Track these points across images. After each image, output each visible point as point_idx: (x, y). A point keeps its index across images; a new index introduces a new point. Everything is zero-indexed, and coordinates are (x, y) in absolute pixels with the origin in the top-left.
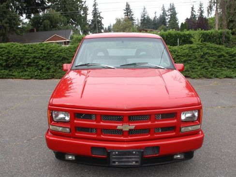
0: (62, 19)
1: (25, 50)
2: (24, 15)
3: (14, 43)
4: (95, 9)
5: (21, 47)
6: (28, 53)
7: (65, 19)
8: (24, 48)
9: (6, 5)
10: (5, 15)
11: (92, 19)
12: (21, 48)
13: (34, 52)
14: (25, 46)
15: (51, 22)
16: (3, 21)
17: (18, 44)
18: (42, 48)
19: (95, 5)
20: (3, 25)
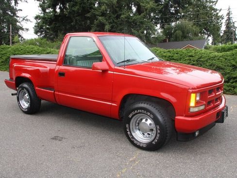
0: (195, 29)
1: (170, 56)
2: (159, 26)
3: (157, 49)
4: (229, 19)
5: (165, 52)
6: (173, 59)
7: (198, 29)
8: (169, 54)
9: (144, 15)
10: (141, 25)
11: (225, 29)
12: (164, 54)
13: (181, 58)
14: (169, 52)
15: (183, 32)
16: (140, 31)
17: (162, 50)
18: (190, 54)
19: (228, 14)
20: (139, 35)
